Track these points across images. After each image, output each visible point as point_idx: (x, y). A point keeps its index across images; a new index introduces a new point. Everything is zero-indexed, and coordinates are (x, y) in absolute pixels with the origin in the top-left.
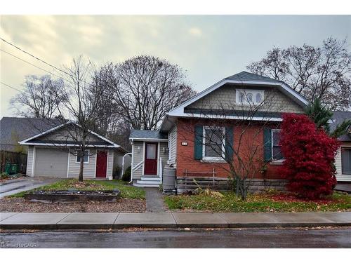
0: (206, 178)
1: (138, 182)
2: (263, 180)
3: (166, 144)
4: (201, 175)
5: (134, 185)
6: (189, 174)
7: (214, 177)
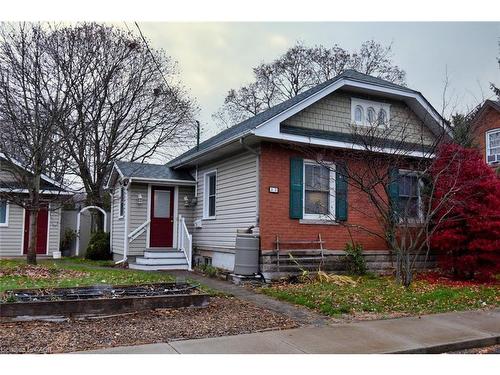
0: (309, 251)
1: (138, 260)
2: (387, 252)
3: (190, 190)
4: (300, 246)
5: (131, 266)
6: (283, 246)
7: (322, 250)
